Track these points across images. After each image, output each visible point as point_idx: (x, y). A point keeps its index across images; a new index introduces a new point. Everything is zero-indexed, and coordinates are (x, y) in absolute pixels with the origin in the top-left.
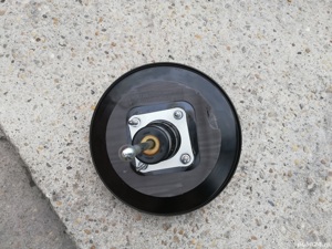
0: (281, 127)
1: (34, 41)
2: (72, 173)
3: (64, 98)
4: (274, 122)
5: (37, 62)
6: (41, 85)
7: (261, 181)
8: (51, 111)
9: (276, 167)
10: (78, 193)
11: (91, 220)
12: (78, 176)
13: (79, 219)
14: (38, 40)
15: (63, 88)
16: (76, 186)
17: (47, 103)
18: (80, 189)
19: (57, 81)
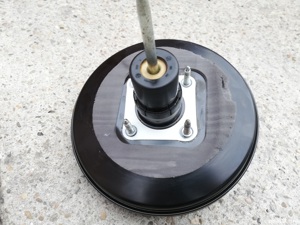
0: (294, 160)
1: (57, 27)
2: (41, 140)
3: (65, 72)
4: (285, 153)
5: (52, 41)
6: (48, 57)
7: (272, 214)
8: (47, 79)
9: (290, 202)
10: (39, 163)
11: (40, 201)
12: (47, 145)
13: (25, 196)
14: (62, 28)
15: (68, 65)
16: (39, 155)
17: (47, 72)
18: (43, 159)
19: (64, 58)
